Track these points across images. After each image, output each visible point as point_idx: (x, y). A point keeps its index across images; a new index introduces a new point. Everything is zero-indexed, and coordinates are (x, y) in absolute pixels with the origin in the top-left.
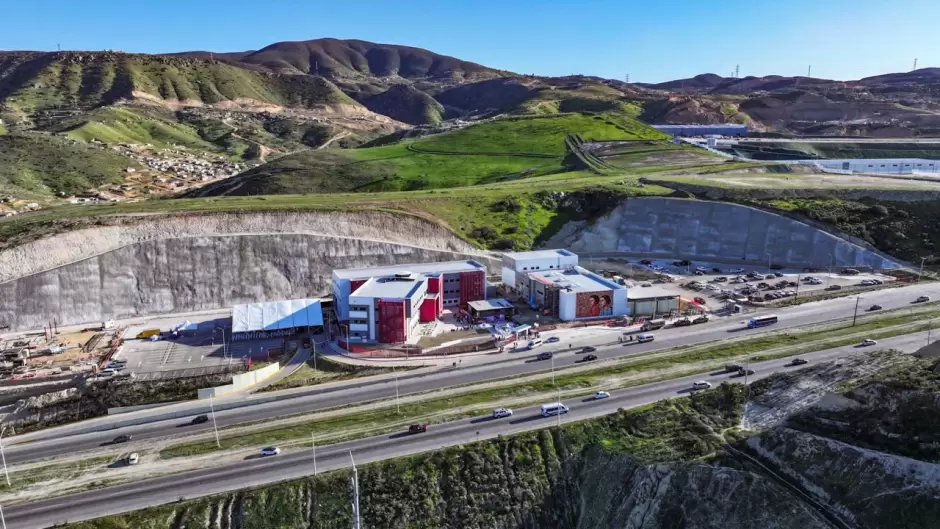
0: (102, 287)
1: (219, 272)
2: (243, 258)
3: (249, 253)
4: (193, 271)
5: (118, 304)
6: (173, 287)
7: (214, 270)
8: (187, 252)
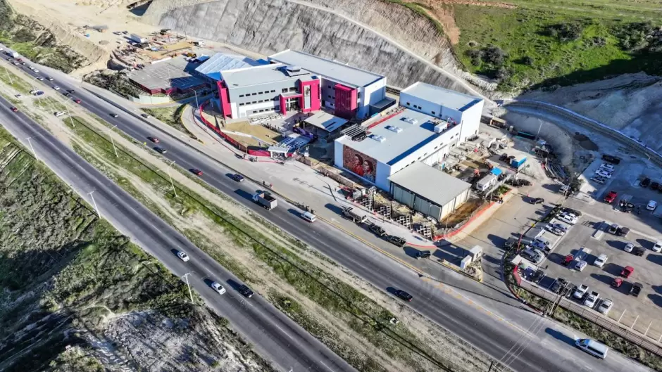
0: (220, 20)
1: (273, 27)
2: (289, 22)
3: (295, 19)
4: (261, 22)
5: (222, 32)
6: (248, 30)
7: (270, 25)
8: (266, 8)
